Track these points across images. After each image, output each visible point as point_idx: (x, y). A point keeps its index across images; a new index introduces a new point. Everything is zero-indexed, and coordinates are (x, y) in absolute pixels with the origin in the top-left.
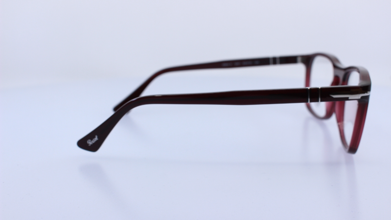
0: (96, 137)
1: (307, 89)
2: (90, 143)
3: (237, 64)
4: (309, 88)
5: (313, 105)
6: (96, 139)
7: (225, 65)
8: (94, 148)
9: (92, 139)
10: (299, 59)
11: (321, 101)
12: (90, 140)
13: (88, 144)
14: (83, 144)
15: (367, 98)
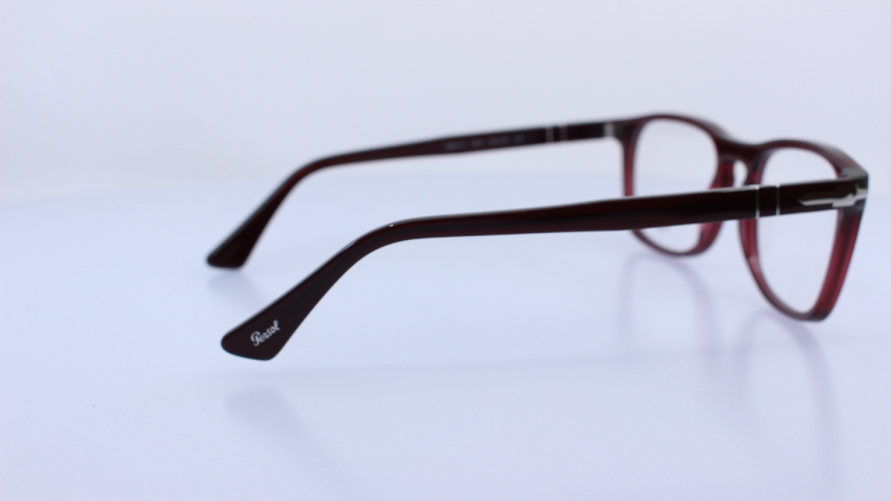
0: (276, 323)
1: (753, 192)
2: (258, 339)
3: (477, 143)
4: (756, 187)
5: (652, 233)
6: (275, 327)
7: (450, 146)
8: (268, 351)
9: (262, 331)
10: (609, 129)
11: (783, 212)
12: (258, 333)
13: (252, 343)
14: (237, 342)
15: (861, 203)
